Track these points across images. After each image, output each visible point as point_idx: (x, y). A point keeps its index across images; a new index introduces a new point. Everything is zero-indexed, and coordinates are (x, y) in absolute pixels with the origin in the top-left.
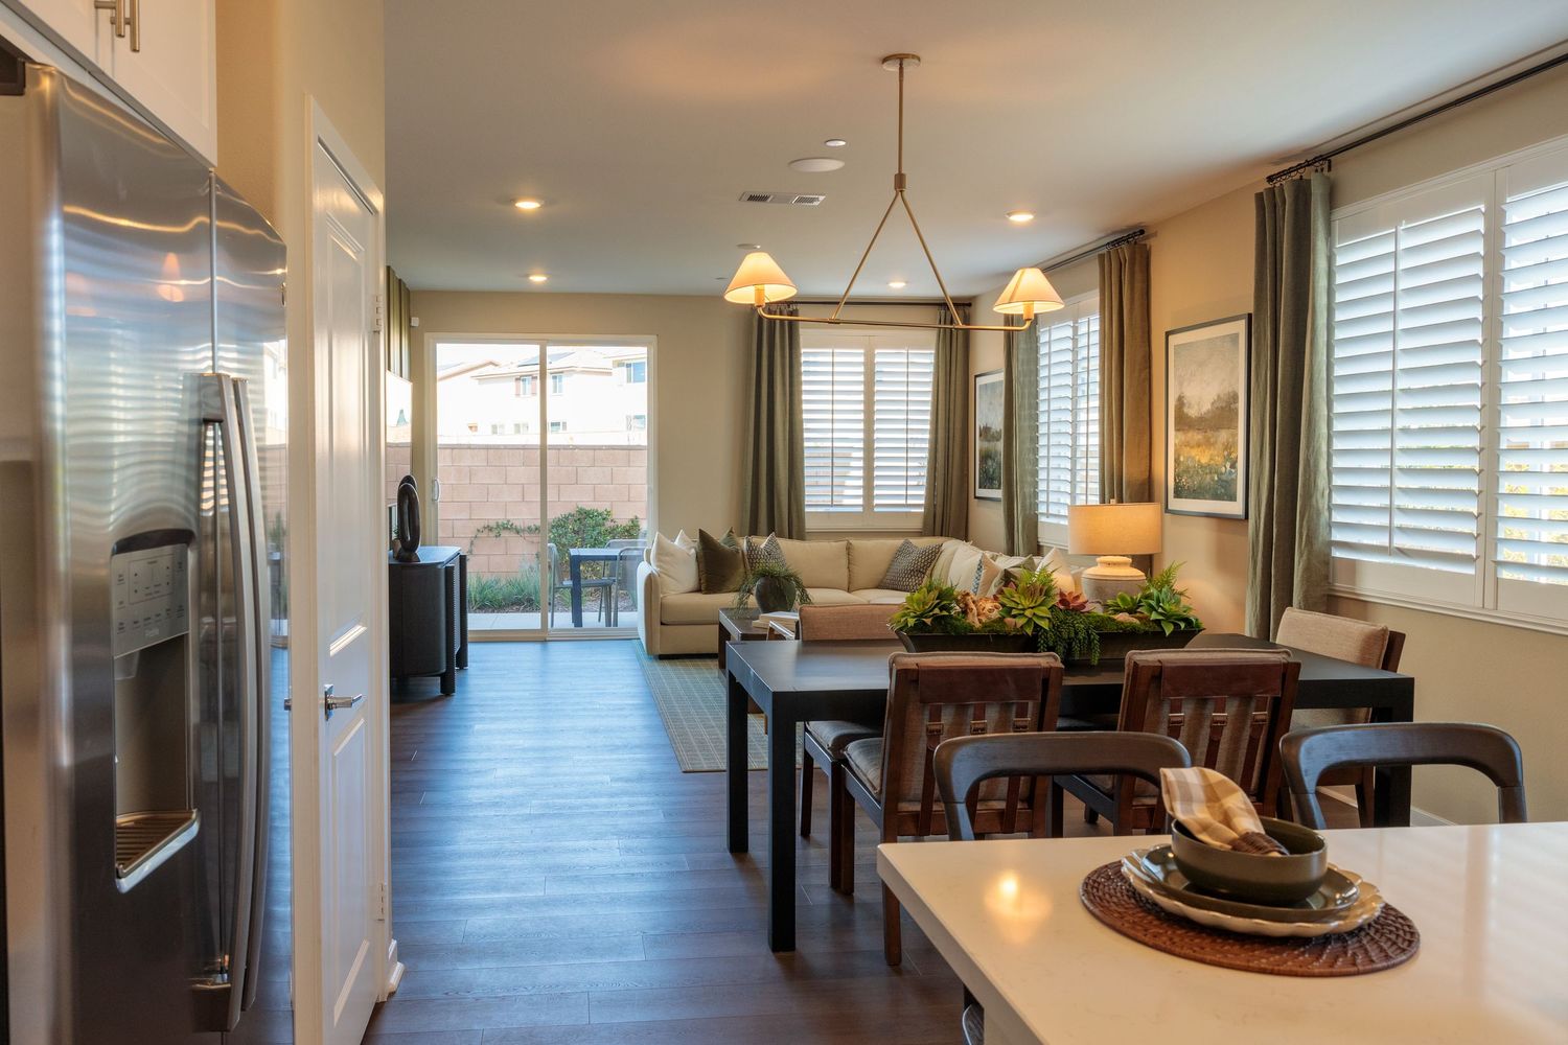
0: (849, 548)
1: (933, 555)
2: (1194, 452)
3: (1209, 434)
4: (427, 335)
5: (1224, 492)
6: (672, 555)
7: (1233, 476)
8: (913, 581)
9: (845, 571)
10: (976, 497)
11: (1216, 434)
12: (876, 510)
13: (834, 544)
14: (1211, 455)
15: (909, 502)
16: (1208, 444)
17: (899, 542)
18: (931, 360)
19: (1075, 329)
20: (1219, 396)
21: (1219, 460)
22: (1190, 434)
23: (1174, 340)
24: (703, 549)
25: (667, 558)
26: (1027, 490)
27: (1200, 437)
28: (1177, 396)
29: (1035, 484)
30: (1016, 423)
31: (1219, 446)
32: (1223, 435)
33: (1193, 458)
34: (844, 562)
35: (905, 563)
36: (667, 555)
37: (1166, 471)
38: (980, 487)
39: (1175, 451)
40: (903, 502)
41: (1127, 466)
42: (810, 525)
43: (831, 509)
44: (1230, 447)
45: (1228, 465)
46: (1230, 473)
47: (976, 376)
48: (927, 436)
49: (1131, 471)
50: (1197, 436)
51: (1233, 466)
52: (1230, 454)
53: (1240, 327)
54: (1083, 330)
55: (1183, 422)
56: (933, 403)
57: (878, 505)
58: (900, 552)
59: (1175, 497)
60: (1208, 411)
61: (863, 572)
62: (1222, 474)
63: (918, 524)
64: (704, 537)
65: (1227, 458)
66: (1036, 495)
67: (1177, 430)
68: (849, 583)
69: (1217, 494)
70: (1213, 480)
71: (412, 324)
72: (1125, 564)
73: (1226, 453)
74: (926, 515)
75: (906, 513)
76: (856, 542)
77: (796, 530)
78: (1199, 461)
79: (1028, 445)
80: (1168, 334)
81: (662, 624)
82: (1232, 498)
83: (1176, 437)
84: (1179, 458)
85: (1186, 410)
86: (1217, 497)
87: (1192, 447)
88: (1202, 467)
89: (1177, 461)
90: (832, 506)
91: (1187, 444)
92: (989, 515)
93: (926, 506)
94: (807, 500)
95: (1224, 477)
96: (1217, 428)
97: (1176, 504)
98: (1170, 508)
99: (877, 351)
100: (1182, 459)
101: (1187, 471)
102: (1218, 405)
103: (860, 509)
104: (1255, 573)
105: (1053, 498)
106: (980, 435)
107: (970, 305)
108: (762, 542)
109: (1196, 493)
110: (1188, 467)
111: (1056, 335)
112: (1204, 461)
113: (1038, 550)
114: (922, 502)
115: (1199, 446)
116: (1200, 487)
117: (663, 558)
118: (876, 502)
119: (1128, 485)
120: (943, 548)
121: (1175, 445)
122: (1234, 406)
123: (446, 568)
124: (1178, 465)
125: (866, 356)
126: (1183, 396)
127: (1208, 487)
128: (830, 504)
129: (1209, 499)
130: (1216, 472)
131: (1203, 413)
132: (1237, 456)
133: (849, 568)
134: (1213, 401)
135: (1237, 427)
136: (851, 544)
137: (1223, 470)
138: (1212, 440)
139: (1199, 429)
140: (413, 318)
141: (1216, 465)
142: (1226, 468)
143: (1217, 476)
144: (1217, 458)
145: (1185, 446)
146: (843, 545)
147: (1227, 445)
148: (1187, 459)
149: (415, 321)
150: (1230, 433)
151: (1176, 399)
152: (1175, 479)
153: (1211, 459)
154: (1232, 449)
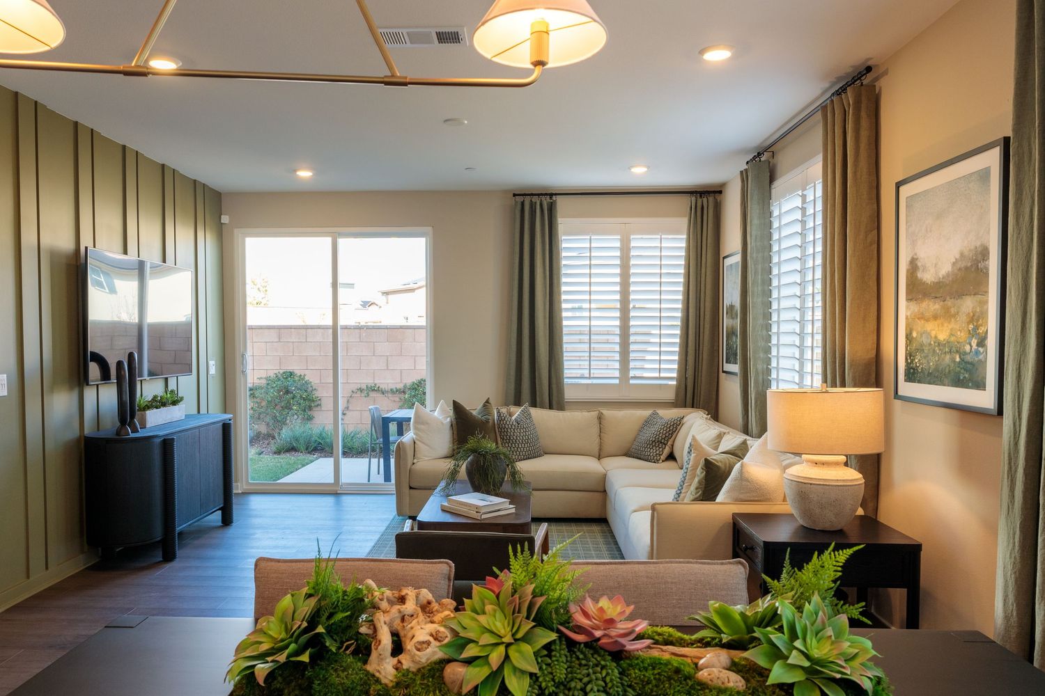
0: (600, 417)
1: (674, 427)
2: (930, 326)
3: (949, 303)
4: (236, 231)
5: (968, 376)
6: (427, 423)
7: (981, 357)
8: (653, 452)
9: (597, 440)
10: (724, 372)
11: (958, 302)
12: (632, 382)
13: (586, 414)
14: (951, 330)
15: (662, 375)
16: (948, 315)
17: (646, 413)
18: (684, 245)
19: (804, 197)
20: (962, 254)
21: (962, 335)
22: (924, 305)
23: (905, 191)
24: (456, 419)
25: (422, 426)
26: (760, 367)
27: (937, 306)
28: (909, 258)
29: (769, 361)
30: (750, 300)
31: (963, 318)
32: (968, 304)
33: (929, 334)
34: (596, 430)
35: (649, 433)
36: (423, 423)
37: (896, 351)
38: (727, 362)
39: (908, 325)
40: (657, 375)
41: (850, 342)
42: (569, 395)
43: (590, 381)
44: (977, 319)
45: (974, 342)
46: (977, 353)
47: (724, 258)
48: (679, 314)
49: (857, 349)
50: (933, 306)
51: (982, 343)
52: (976, 328)
53: (992, 159)
54: (810, 198)
55: (918, 290)
57: (632, 377)
58: (647, 422)
59: (905, 381)
60: (948, 275)
61: (611, 442)
62: (965, 353)
63: (670, 396)
64: (457, 408)
65: (973, 333)
66: (769, 372)
67: (909, 299)
68: (600, 450)
69: (959, 380)
70: (955, 362)
71: (222, 221)
72: (837, 464)
73: (971, 327)
74: (678, 388)
75: (661, 384)
76: (607, 412)
77: (555, 401)
78: (936, 337)
79: (760, 321)
80: (898, 185)
81: (411, 488)
82: (980, 385)
83: (907, 308)
84: (911, 333)
85: (919, 275)
86: (959, 383)
87: (927, 320)
88: (939, 344)
89: (909, 337)
90: (590, 378)
91: (921, 317)
92: (731, 390)
93: (679, 379)
94: (567, 373)
95: (968, 358)
96: (960, 295)
97: (907, 389)
98: (900, 393)
99: (632, 237)
100: (914, 334)
101: (920, 349)
102: (962, 265)
103: (617, 381)
104: (1012, 489)
105: (783, 375)
106: (727, 313)
107: (720, 192)
108: (517, 412)
109: (934, 378)
110: (922, 345)
111: (786, 206)
112: (942, 337)
114: (675, 375)
115: (935, 317)
116: (936, 369)
117: (419, 426)
118: (632, 374)
119: (851, 366)
120: (685, 419)
121: (907, 318)
122: (983, 264)
123: (165, 440)
124: (910, 342)
125: (622, 241)
126: (915, 257)
127: (947, 371)
128: (588, 376)
129: (948, 386)
130: (957, 351)
131: (941, 277)
132: (987, 330)
133: (600, 436)
134: (954, 260)
135: (987, 292)
136: (602, 413)
137: (967, 348)
138: (953, 311)
139: (936, 297)
140: (222, 216)
141: (958, 342)
142: (971, 347)
143: (960, 357)
144: (959, 333)
145: (918, 319)
146: (595, 414)
147: (974, 315)
148: (921, 335)
149: (225, 219)
150: (978, 300)
151: (908, 263)
152: (906, 359)
153: (951, 335)
154: (980, 322)
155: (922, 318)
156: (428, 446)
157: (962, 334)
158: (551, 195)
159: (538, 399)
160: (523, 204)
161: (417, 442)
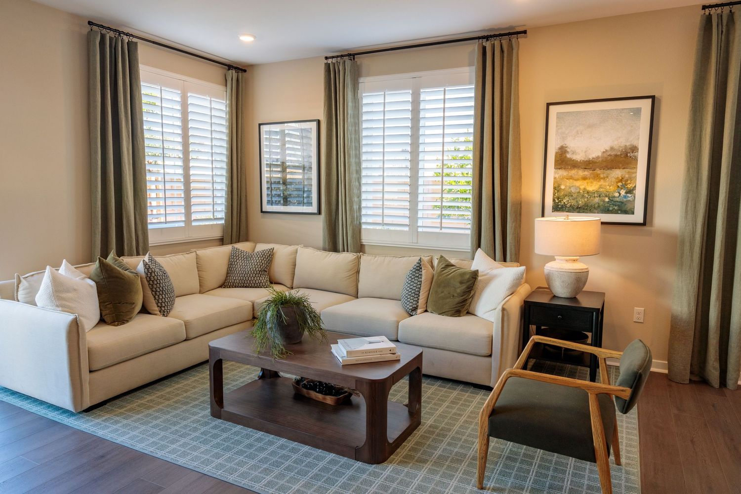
2: (578, 183)
3: (599, 171)
5: (618, 208)
7: (630, 199)
10: (264, 212)
11: (608, 172)
12: (194, 224)
14: (600, 185)
15: (215, 216)
16: (597, 177)
20: (612, 148)
22: (573, 172)
23: (555, 109)
27: (586, 173)
28: (559, 146)
31: (611, 180)
32: (617, 173)
33: (578, 187)
38: (268, 204)
39: (554, 182)
40: (211, 216)
44: (625, 180)
45: (623, 192)
46: (626, 196)
47: (260, 124)
50: (582, 173)
51: (630, 192)
52: (625, 185)
55: (566, 164)
57: (195, 220)
59: (554, 212)
60: (598, 157)
62: (614, 197)
63: (218, 234)
65: (622, 187)
67: (557, 169)
69: (608, 210)
70: (604, 201)
73: (620, 184)
74: (226, 226)
78: (585, 189)
80: (548, 105)
81: (90, 372)
82: (629, 212)
83: (556, 173)
84: (559, 186)
85: (568, 156)
87: (575, 180)
88: (588, 192)
89: (557, 189)
90: (166, 223)
92: (297, 224)
93: (226, 219)
95: (618, 199)
96: (608, 168)
99: (187, 94)
100: (564, 187)
101: (569, 195)
102: (611, 153)
103: (182, 224)
106: (268, 168)
107: (245, 69)
109: (581, 209)
110: (571, 193)
112: (591, 189)
113: (360, 248)
114: (223, 215)
115: (584, 178)
116: (586, 205)
118: (193, 217)
120: (274, 251)
121: (555, 178)
122: (632, 154)
124: (558, 191)
125: (181, 97)
126: (564, 146)
127: (596, 206)
129: (598, 213)
130: (606, 196)
131: (591, 158)
132: (635, 186)
134: (605, 151)
135: (636, 168)
136: (198, 254)
137: (617, 194)
138: (602, 176)
139: (586, 168)
141: (608, 192)
142: (620, 194)
143: (609, 199)
144: (608, 187)
145: (567, 179)
146: (194, 256)
147: (622, 178)
148: (570, 188)
150: (627, 171)
151: (557, 148)
152: (554, 200)
153: (600, 187)
154: (629, 182)
155: (571, 179)
157: (611, 188)
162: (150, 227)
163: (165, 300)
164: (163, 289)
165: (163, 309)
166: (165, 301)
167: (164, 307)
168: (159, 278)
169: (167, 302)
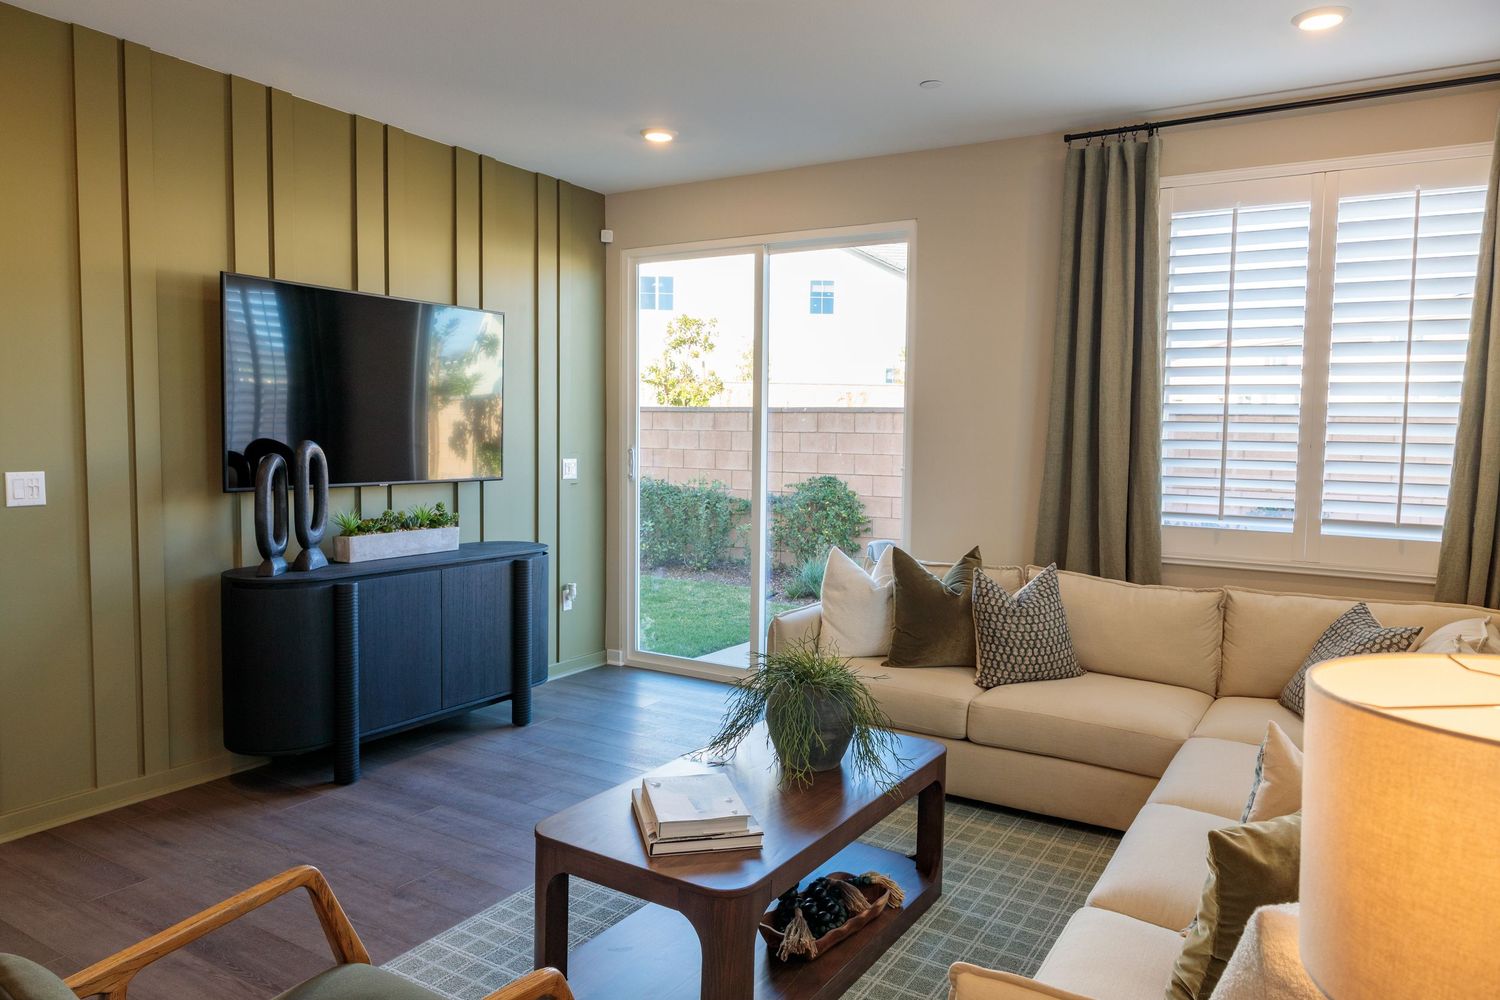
0: (1225, 607)
4: (625, 254)
6: (845, 588)
9: (1216, 654)
12: (1325, 530)
13: (1194, 596)
15: (1408, 518)
17: (1342, 606)
24: (899, 583)
34: (1212, 634)
40: (1390, 517)
42: (1171, 550)
43: (1222, 524)
56: (1477, 302)
57: (1328, 522)
61: (1243, 664)
63: (1428, 569)
64: (901, 561)
68: (1219, 678)
71: (603, 240)
74: (1447, 550)
75: (1401, 543)
76: (1243, 596)
77: (1139, 561)
90: (1220, 517)
94: (1166, 505)
99: (1342, 201)
103: (1288, 528)
118: (1327, 512)
120: (1433, 629)
123: (335, 588)
125: (1315, 215)
128: (1217, 512)
133: (1222, 646)
136: (1229, 596)
140: (603, 232)
146: (1211, 597)
149: (607, 236)
156: (840, 631)
158: (1150, 128)
159: (1102, 556)
160: (1082, 154)
161: (823, 620)
162: (1164, 521)
163: (995, 656)
164: (994, 632)
165: (986, 671)
166: (994, 659)
167: (989, 668)
168: (990, 610)
169: (998, 662)
